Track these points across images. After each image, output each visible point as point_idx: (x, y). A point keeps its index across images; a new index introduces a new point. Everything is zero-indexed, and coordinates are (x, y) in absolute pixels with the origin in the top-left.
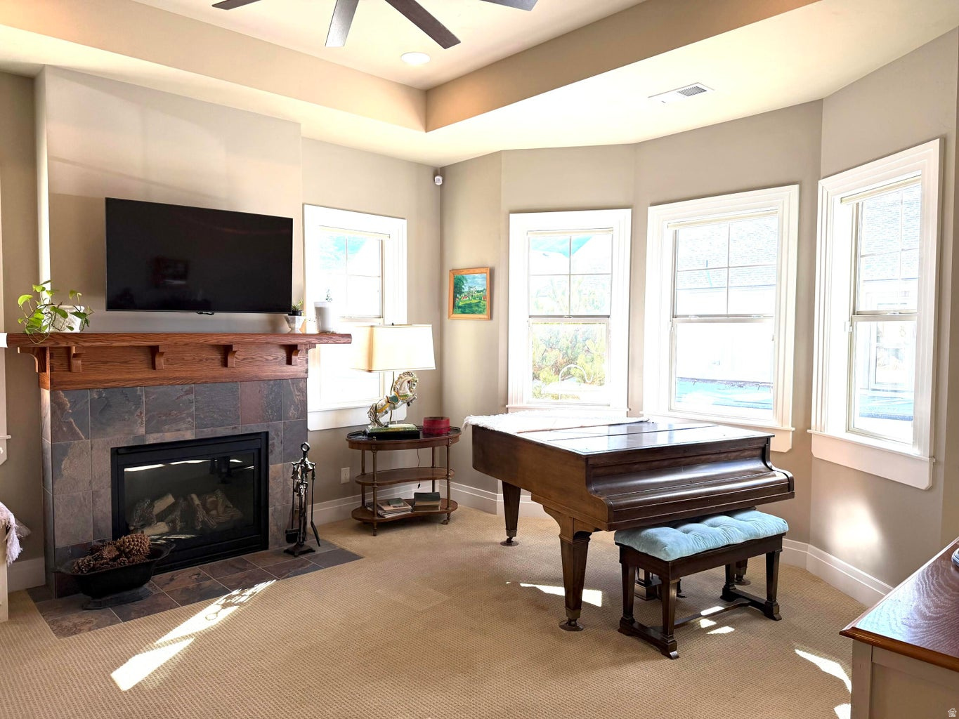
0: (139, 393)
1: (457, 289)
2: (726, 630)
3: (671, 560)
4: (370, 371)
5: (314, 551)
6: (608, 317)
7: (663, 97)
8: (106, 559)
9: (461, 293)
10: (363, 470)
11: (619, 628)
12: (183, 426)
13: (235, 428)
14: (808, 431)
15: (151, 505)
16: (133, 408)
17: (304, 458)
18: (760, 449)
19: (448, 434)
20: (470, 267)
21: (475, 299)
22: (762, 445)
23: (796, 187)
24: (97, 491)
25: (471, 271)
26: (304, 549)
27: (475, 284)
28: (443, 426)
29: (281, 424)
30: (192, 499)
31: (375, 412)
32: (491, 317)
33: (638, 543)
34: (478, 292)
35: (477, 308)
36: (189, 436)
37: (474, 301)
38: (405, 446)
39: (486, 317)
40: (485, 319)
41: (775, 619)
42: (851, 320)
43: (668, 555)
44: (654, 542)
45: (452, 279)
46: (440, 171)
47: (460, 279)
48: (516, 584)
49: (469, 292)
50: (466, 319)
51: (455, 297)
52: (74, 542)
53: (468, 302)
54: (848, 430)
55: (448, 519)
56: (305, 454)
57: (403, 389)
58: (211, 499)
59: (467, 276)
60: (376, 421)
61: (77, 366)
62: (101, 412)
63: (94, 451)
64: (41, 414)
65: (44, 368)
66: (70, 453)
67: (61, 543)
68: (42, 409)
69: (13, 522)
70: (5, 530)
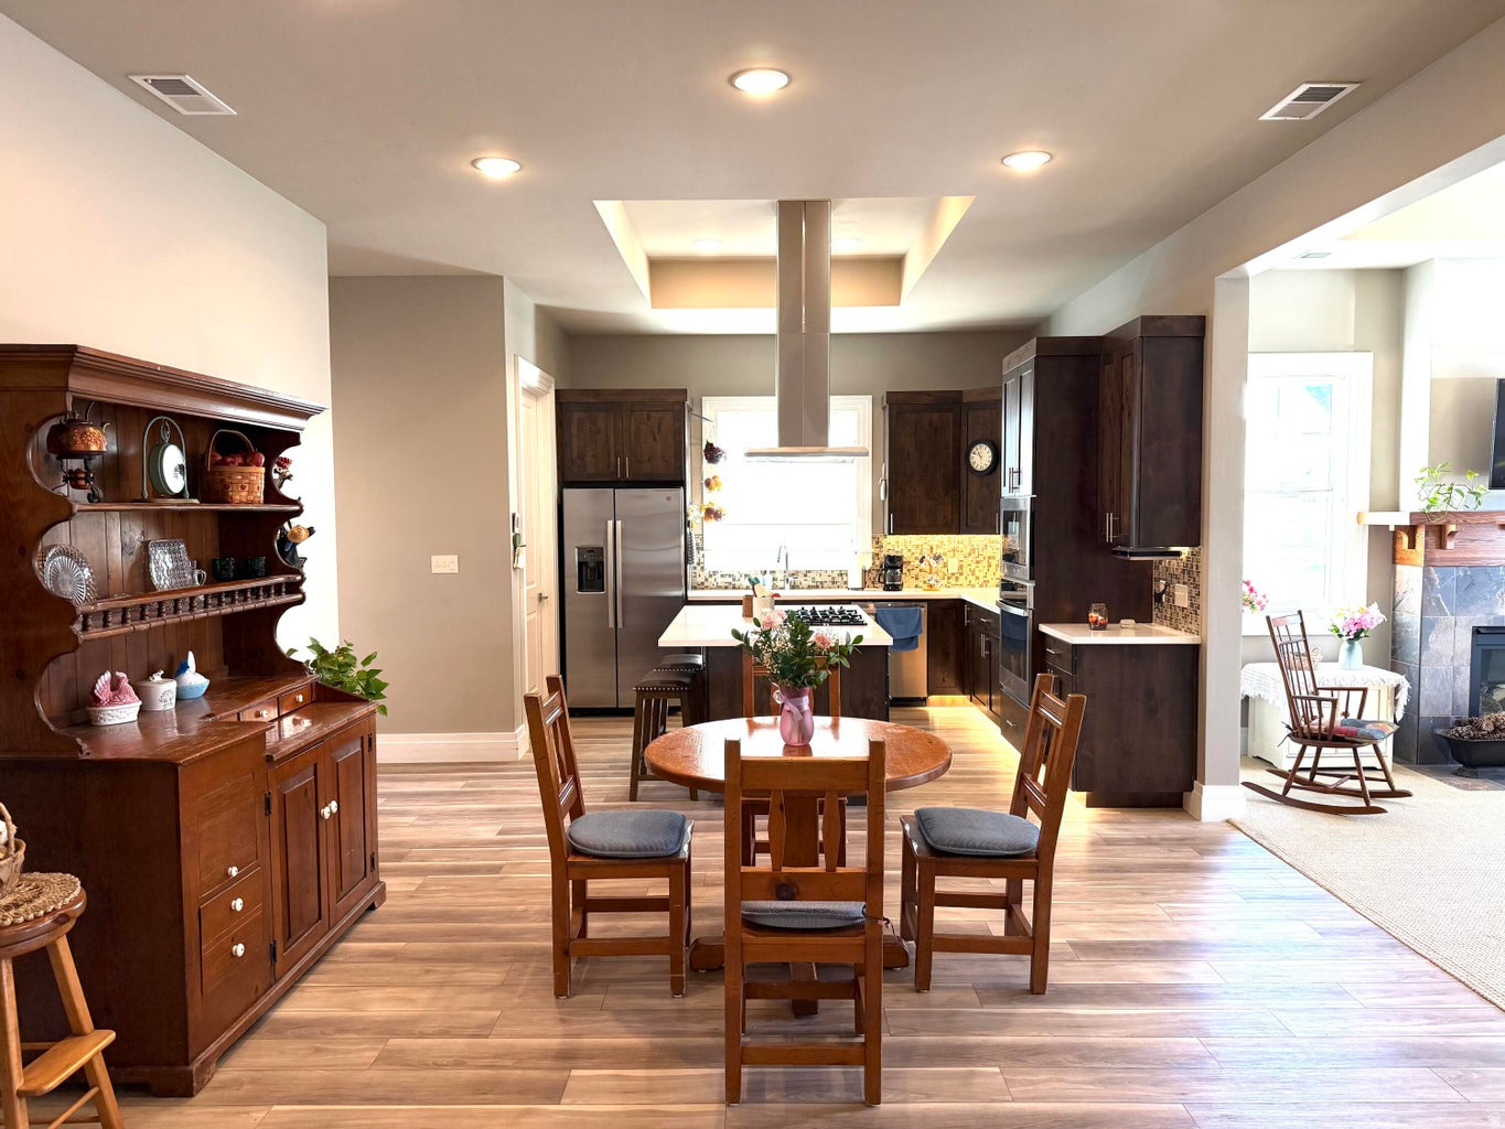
0: (1501, 573)
8: (1485, 731)
16: (1496, 587)
24: (1457, 668)
52: (1436, 714)
61: (1450, 544)
62: (1466, 590)
63: (1458, 629)
64: (1394, 589)
65: (1412, 545)
66: (1437, 628)
67: (1424, 712)
68: (1397, 585)
69: (1406, 682)
70: (1397, 690)
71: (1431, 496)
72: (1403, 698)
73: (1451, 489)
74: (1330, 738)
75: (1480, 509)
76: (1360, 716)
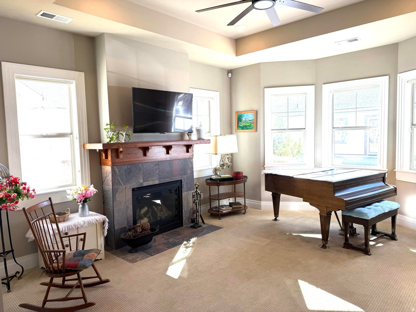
0: (140, 166)
1: (239, 119)
2: (380, 245)
3: (370, 219)
4: (216, 154)
5: (201, 226)
6: (305, 129)
7: (339, 43)
8: (138, 232)
9: (241, 121)
10: (210, 194)
11: (343, 246)
12: (155, 179)
13: (171, 178)
14: (394, 170)
15: (140, 211)
16: (139, 172)
17: (197, 190)
18: (382, 178)
19: (243, 179)
20: (246, 110)
21: (248, 123)
22: (383, 176)
23: (388, 77)
24: (128, 206)
25: (246, 112)
26: (199, 225)
27: (249, 117)
28: (241, 175)
29: (185, 177)
30: (154, 208)
31: (216, 170)
32: (256, 131)
33: (354, 214)
34: (250, 120)
35: (249, 127)
36: (157, 182)
37: (248, 124)
38: (226, 184)
39: (254, 130)
40: (254, 132)
41: (396, 240)
42: (411, 127)
43: (368, 217)
44: (361, 213)
45: (237, 116)
46: (230, 71)
47: (241, 116)
48: (291, 234)
49: (245, 121)
50: (244, 132)
51: (238, 123)
52: (121, 227)
53: (244, 125)
54: (411, 169)
55: (245, 212)
56: (197, 188)
57: (225, 161)
58: (160, 208)
59: (244, 114)
60: (216, 174)
61: (121, 156)
62: (128, 174)
63: (127, 190)
64: (102, 176)
65: (107, 157)
66: (118, 191)
67: (116, 227)
68: (103, 174)
69: (107, 219)
70: (104, 223)
71: (111, 136)
72: (107, 226)
73: (118, 133)
74: (64, 271)
75: (130, 141)
76: (83, 248)
